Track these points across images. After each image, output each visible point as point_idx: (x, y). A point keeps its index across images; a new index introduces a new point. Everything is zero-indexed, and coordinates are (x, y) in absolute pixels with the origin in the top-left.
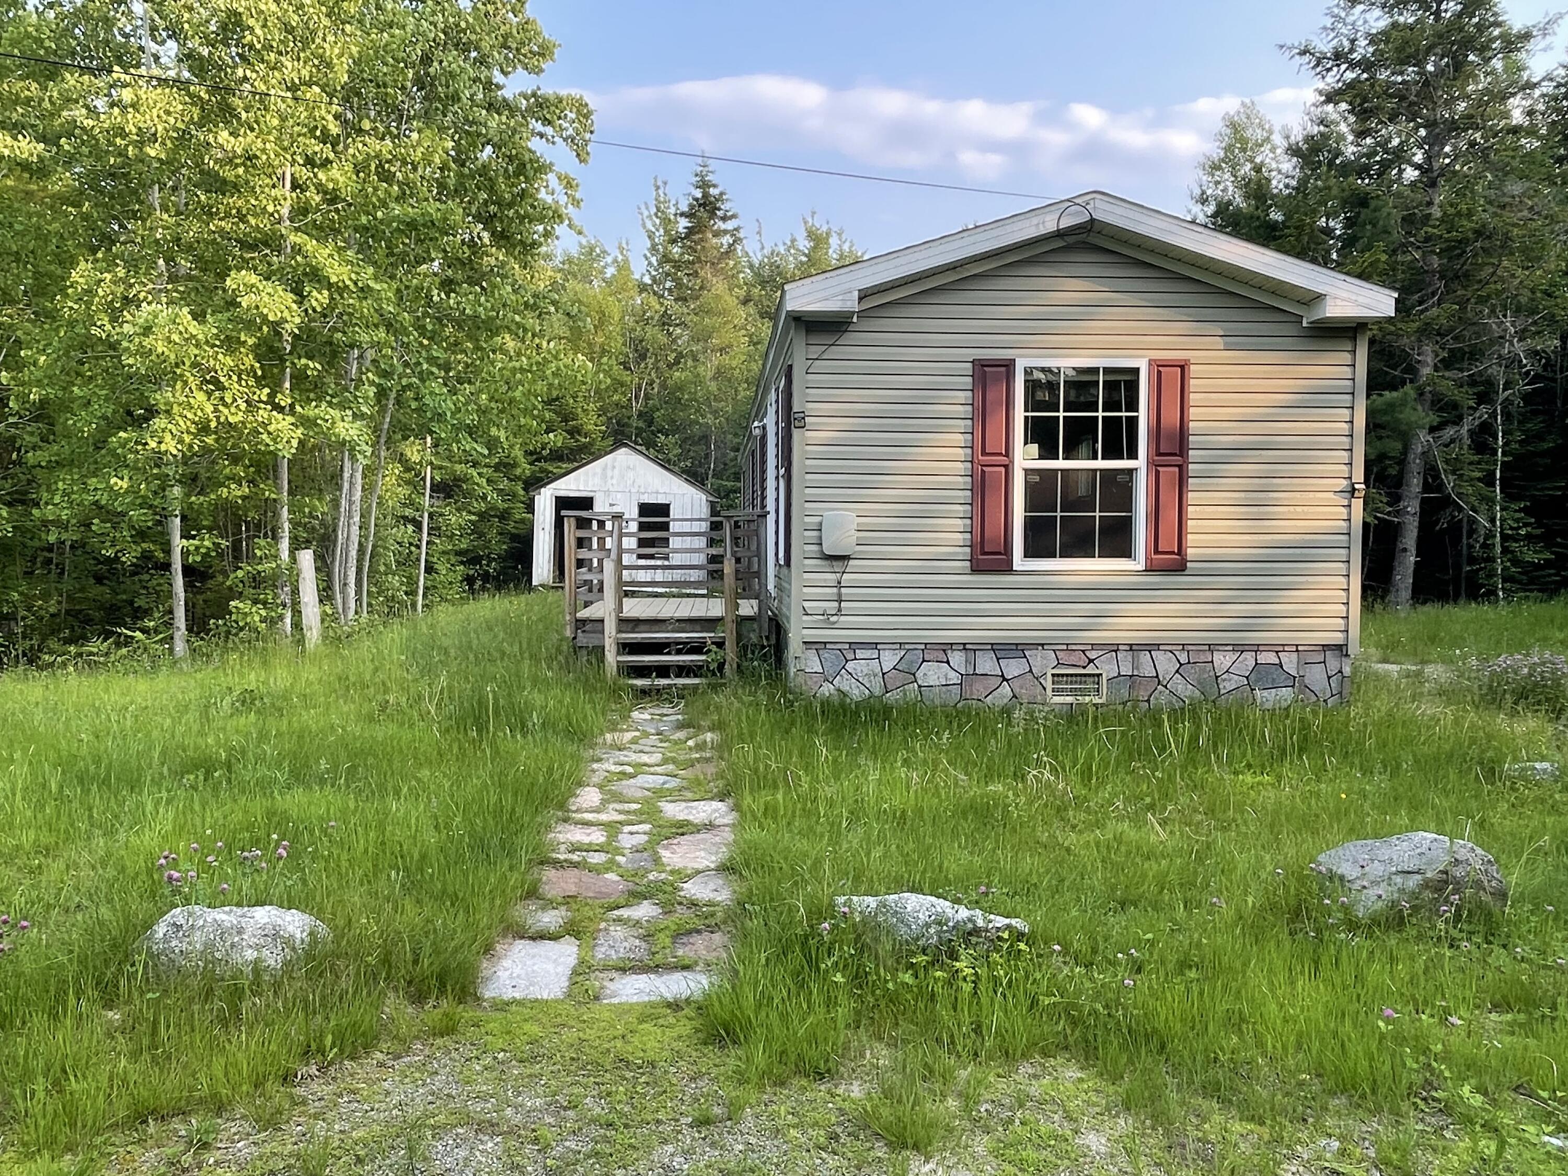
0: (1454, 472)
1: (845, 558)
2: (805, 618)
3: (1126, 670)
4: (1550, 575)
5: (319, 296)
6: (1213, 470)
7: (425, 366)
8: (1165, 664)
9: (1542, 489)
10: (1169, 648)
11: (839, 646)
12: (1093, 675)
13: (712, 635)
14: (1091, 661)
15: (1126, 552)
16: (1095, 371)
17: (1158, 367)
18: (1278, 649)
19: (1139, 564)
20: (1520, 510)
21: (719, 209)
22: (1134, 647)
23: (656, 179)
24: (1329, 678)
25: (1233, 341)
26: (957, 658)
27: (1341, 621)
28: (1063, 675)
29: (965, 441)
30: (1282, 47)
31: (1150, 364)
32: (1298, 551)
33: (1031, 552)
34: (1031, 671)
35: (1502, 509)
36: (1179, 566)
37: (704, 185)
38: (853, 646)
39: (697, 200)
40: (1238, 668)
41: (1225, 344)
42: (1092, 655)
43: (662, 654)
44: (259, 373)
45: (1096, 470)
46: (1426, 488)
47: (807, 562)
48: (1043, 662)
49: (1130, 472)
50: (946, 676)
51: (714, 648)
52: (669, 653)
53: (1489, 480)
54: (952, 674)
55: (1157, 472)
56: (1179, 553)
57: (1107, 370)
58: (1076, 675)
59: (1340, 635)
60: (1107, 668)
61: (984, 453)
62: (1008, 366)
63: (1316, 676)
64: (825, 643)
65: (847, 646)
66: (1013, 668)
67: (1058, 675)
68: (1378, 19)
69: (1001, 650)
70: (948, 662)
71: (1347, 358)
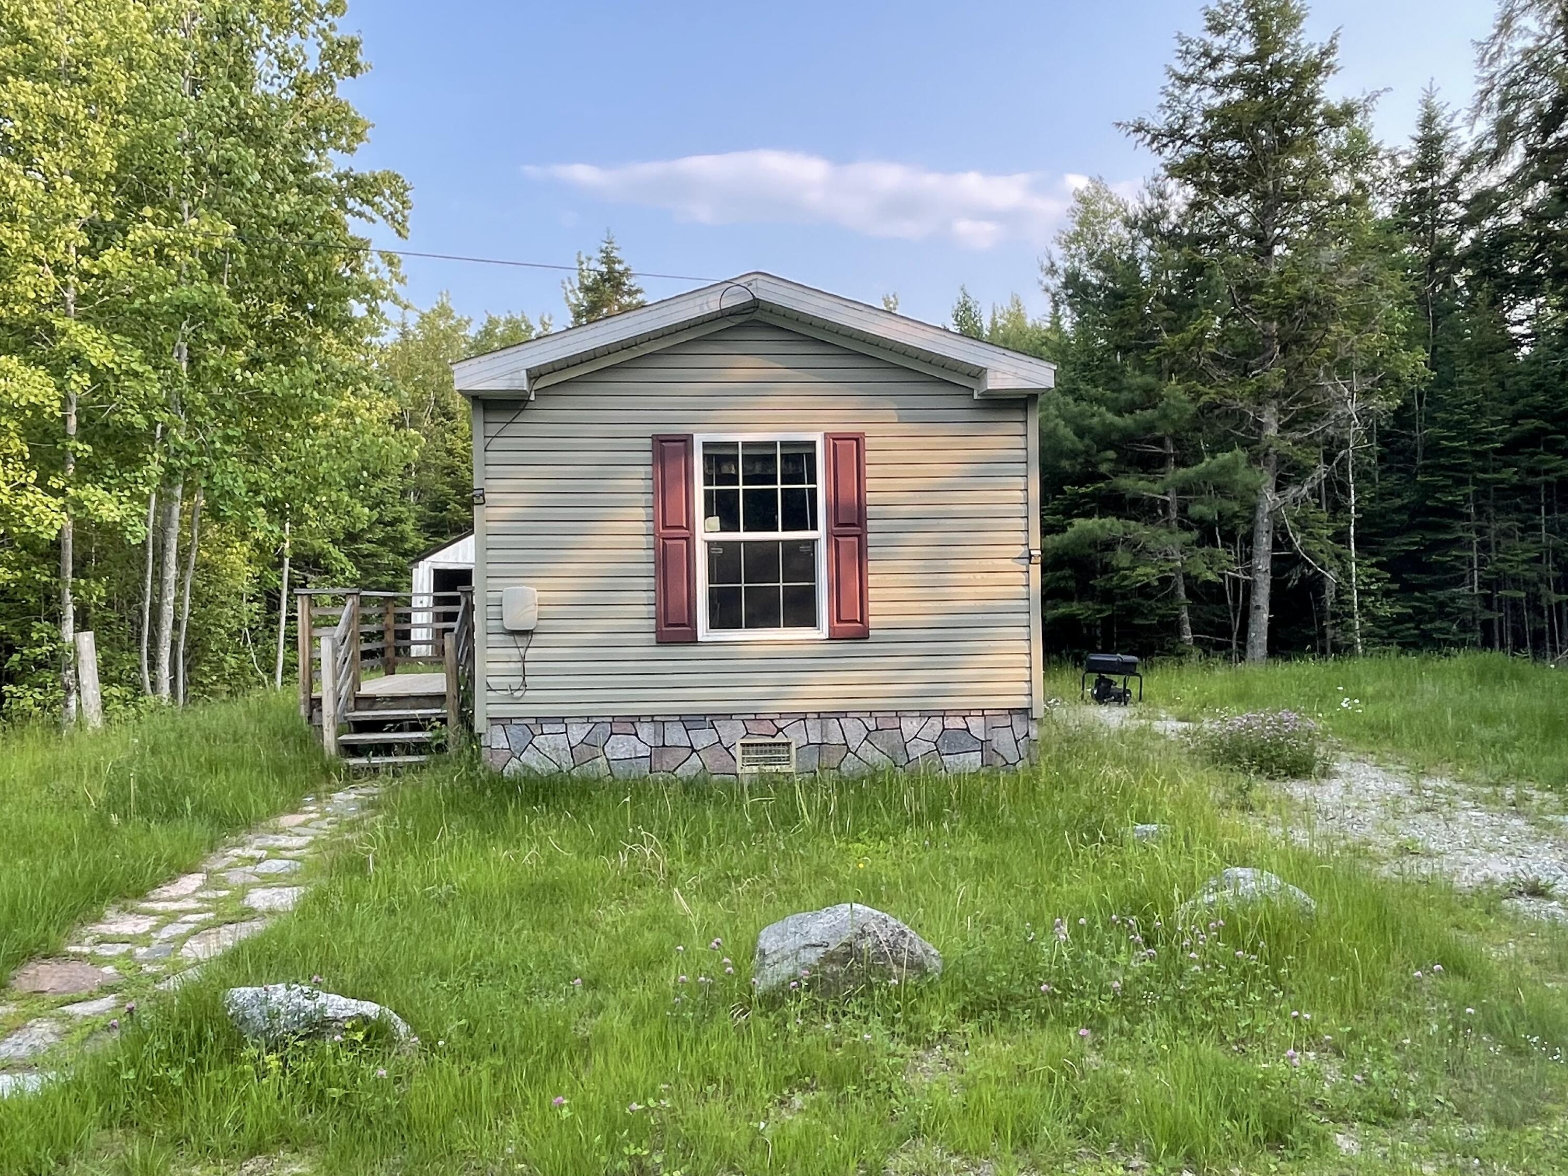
0: (1303, 529)
1: (527, 633)
2: (490, 693)
3: (815, 739)
4: (1409, 629)
5: (79, 379)
6: (894, 540)
7: (218, 445)
8: (854, 731)
9: (1398, 545)
10: (857, 715)
11: (525, 721)
12: (784, 744)
13: (439, 711)
14: (779, 730)
15: (811, 621)
16: (773, 445)
17: (834, 440)
18: (964, 714)
19: (822, 632)
20: (1372, 566)
21: (624, 284)
22: (822, 715)
23: (579, 254)
24: (1016, 742)
25: (907, 414)
26: (645, 730)
27: (1025, 685)
28: (752, 745)
29: (647, 515)
30: (1119, 124)
31: (825, 438)
32: (979, 617)
33: (716, 623)
34: (720, 742)
35: (1357, 565)
36: (862, 635)
37: (609, 260)
38: (539, 721)
39: (601, 275)
40: (926, 734)
41: (899, 417)
42: (781, 724)
43: (382, 731)
44: (27, 456)
45: (778, 541)
46: (1276, 545)
47: (490, 637)
48: (733, 733)
49: (812, 543)
50: (635, 748)
51: (438, 724)
52: (389, 731)
53: (1340, 537)
54: (641, 746)
55: (837, 543)
56: (861, 622)
57: (784, 444)
58: (765, 745)
59: (1025, 699)
60: (795, 736)
61: (665, 527)
62: (686, 441)
63: (1004, 740)
64: (511, 719)
65: (534, 721)
66: (702, 739)
67: (748, 745)
68: (1211, 97)
69: (689, 721)
70: (636, 735)
71: (1019, 428)
